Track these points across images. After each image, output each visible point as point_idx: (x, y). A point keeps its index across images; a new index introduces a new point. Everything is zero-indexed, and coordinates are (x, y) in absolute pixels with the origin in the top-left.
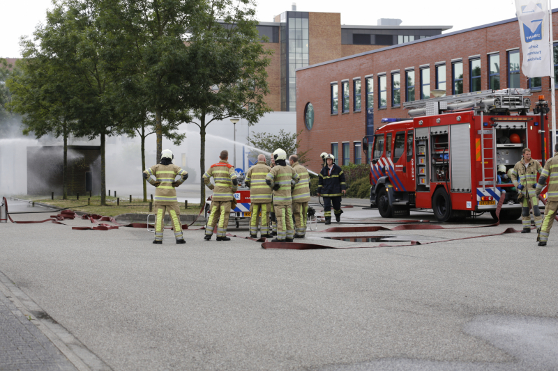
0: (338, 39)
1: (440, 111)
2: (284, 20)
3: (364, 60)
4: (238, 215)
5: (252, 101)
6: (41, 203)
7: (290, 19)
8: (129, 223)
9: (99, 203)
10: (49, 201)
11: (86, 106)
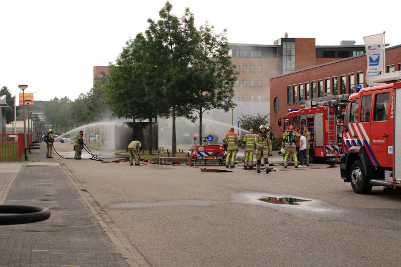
0: (314, 55)
1: (312, 106)
2: (280, 44)
3: (304, 73)
4: (203, 158)
5: (226, 100)
6: (120, 154)
7: (283, 43)
8: (153, 162)
9: (149, 154)
10: (125, 152)
11: (141, 102)
